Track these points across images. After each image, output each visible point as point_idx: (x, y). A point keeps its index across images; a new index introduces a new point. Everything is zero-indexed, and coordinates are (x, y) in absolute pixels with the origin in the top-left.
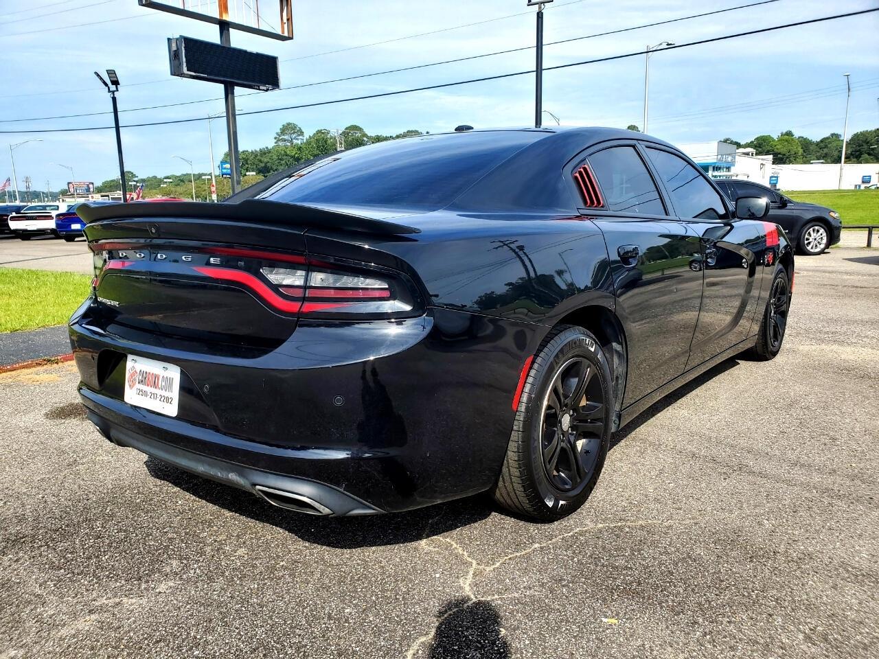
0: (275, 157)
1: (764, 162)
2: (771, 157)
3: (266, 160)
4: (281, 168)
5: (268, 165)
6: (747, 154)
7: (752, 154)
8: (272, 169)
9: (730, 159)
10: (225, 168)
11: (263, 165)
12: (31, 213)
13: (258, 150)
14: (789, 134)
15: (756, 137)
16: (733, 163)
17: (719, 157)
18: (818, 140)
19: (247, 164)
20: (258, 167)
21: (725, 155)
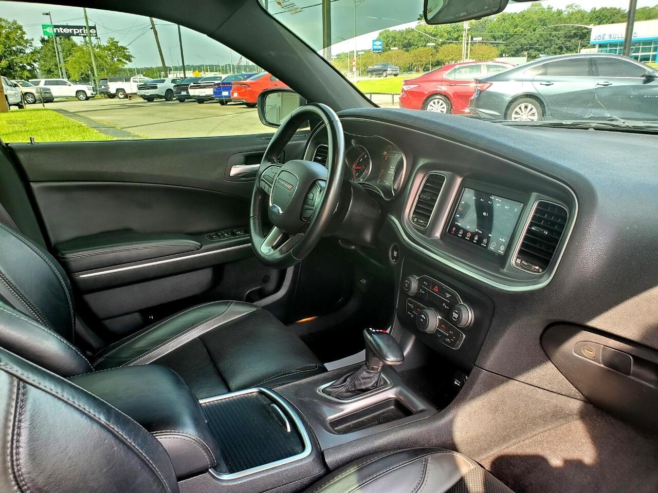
0: (416, 35)
3: (409, 38)
4: (420, 44)
5: (411, 41)
8: (413, 44)
10: (376, 45)
11: (406, 41)
12: (202, 83)
13: (404, 29)
19: (395, 41)
20: (403, 43)
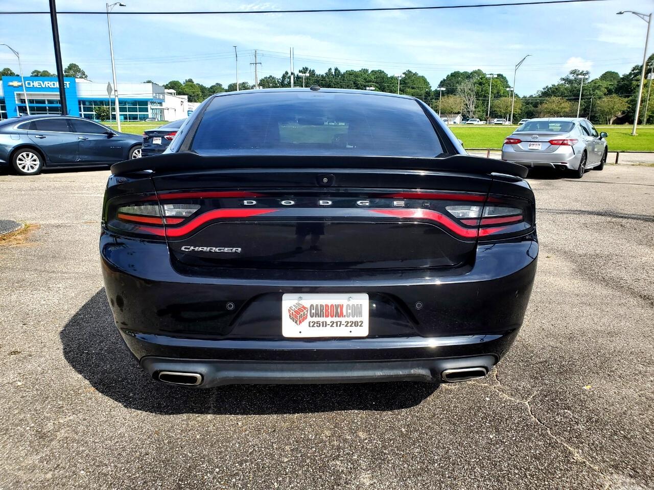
1: (183, 100)
2: (186, 97)
6: (171, 94)
7: (174, 93)
9: (161, 97)
14: (191, 81)
15: (170, 81)
16: (163, 100)
17: (154, 95)
18: (209, 87)
21: (158, 93)
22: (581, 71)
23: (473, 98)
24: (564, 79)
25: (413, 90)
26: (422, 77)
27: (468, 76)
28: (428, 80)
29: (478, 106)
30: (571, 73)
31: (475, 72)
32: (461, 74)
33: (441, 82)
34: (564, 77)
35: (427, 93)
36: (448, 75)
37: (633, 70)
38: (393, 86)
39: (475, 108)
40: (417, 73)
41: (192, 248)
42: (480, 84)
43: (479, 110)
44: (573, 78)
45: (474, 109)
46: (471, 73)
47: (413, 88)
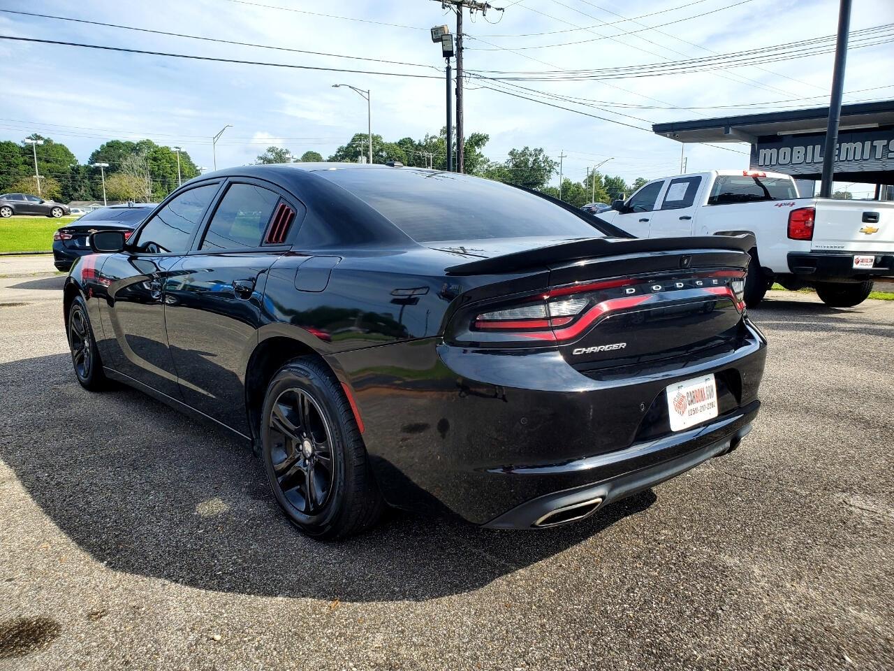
22: (279, 149)
23: (147, 179)
24: (261, 158)
25: (49, 165)
26: (61, 145)
27: (135, 149)
28: (71, 151)
29: (156, 190)
30: (269, 151)
31: (143, 143)
32: (123, 144)
33: (93, 155)
34: (261, 155)
35: (73, 169)
36: (103, 146)
37: (338, 152)
38: (13, 156)
39: (152, 192)
40: (51, 139)
41: (584, 350)
42: (155, 159)
43: (159, 195)
44: (272, 157)
45: (151, 194)
46: (138, 144)
47: (48, 162)
